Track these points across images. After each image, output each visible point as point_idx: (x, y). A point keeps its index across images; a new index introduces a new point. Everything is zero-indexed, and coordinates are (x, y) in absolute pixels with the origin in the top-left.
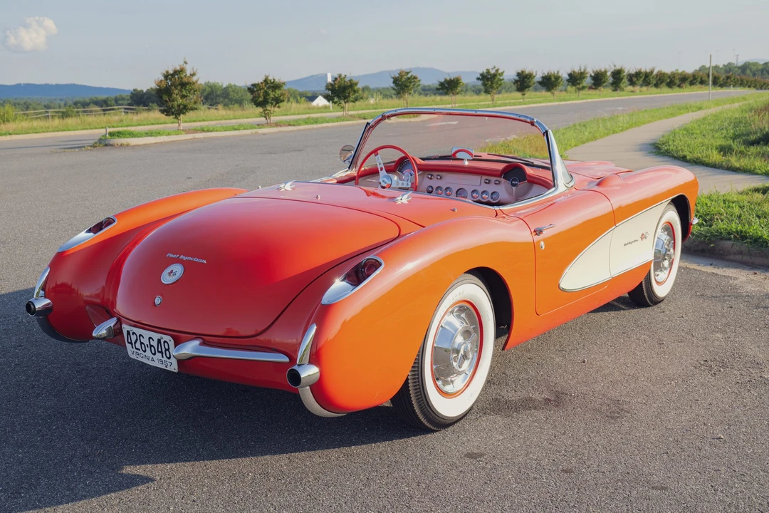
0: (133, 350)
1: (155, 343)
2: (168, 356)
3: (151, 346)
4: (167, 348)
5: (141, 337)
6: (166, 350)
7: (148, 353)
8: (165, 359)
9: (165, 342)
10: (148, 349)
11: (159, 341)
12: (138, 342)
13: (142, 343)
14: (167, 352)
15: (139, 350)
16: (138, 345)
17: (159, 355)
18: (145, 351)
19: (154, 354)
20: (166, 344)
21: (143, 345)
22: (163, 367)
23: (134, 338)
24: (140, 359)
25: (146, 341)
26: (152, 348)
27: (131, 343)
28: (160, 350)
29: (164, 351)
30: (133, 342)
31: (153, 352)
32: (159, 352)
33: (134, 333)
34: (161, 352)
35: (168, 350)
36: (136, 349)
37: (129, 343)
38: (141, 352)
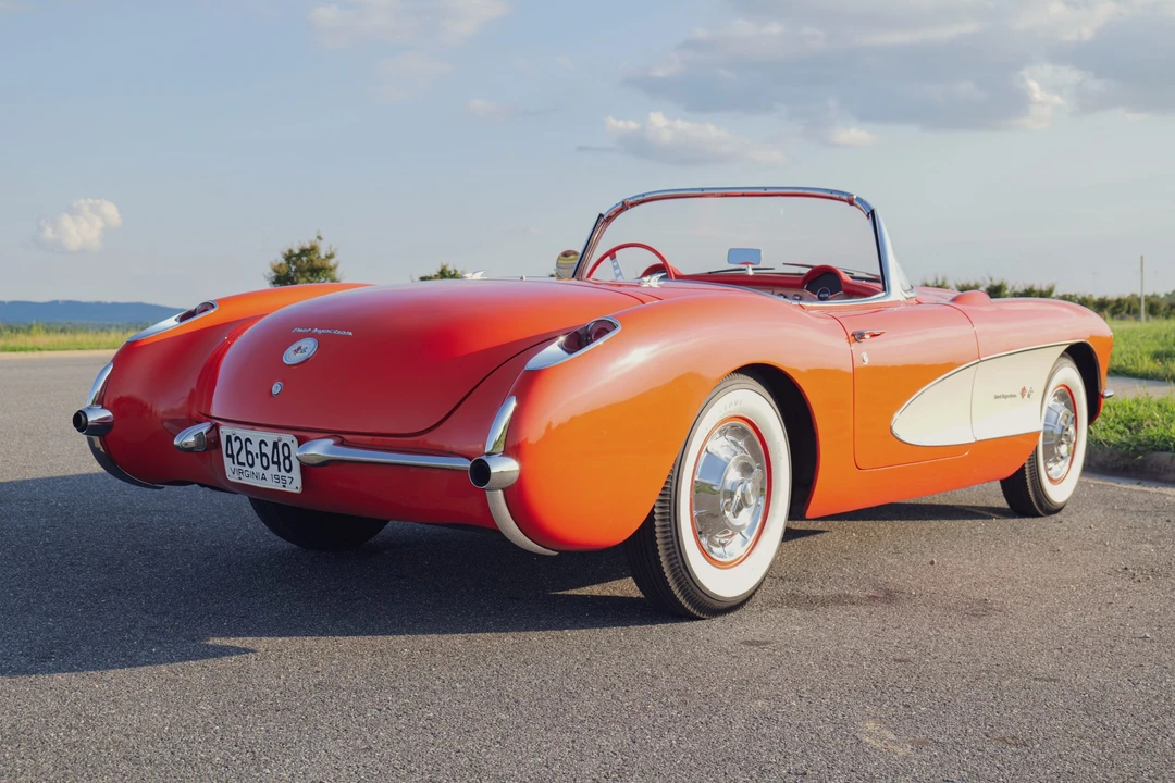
0: (233, 467)
1: (268, 450)
2: (288, 468)
3: (263, 455)
4: (287, 454)
5: (248, 443)
6: (285, 458)
7: (258, 468)
8: (283, 473)
9: (285, 444)
10: (258, 461)
11: (275, 445)
12: (243, 452)
13: (248, 453)
14: (287, 461)
15: (243, 464)
16: (243, 458)
17: (273, 468)
18: (252, 466)
19: (266, 468)
20: (286, 449)
21: (250, 456)
22: (279, 487)
23: (237, 446)
24: (245, 481)
25: (254, 448)
26: (264, 458)
27: (232, 456)
28: (276, 459)
29: (281, 460)
30: (235, 454)
31: (265, 465)
32: (274, 463)
33: (237, 438)
34: (278, 463)
35: (288, 458)
36: (239, 464)
37: (228, 455)
38: (247, 468)
